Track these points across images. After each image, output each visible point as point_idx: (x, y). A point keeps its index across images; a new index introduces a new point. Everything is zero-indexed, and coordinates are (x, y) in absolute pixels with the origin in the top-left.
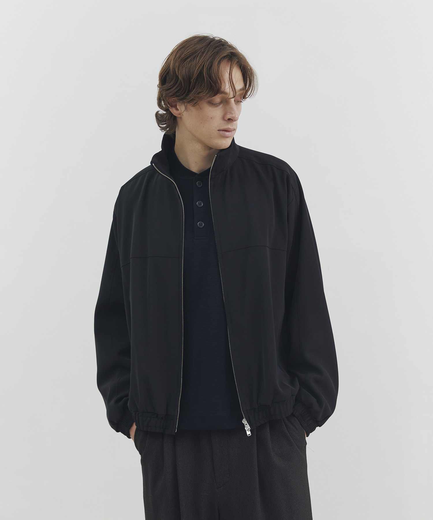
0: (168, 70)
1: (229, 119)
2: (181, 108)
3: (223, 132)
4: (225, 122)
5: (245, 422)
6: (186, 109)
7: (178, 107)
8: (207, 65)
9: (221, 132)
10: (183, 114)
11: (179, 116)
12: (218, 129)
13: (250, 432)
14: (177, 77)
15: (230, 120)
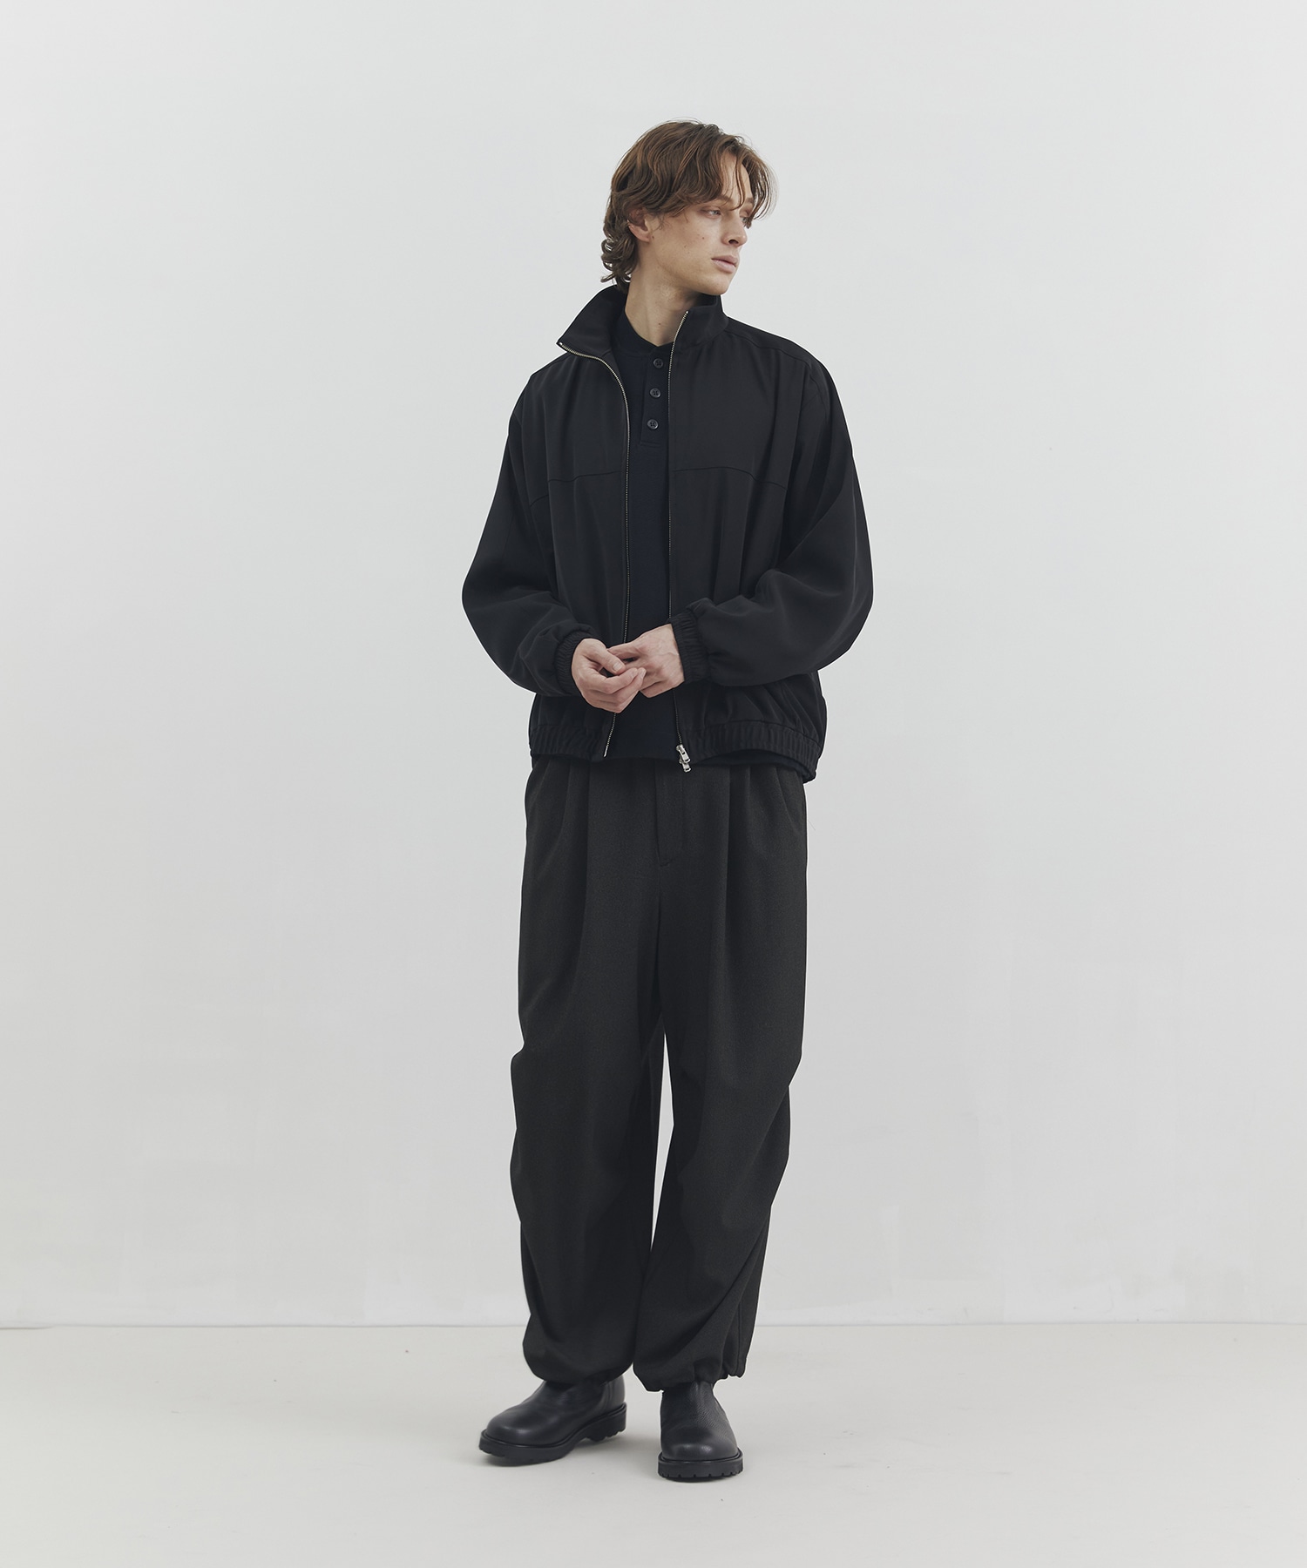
0: (633, 165)
1: (732, 241)
2: (652, 224)
3: (720, 262)
4: (725, 246)
5: (681, 749)
6: (662, 225)
7: (646, 223)
8: (702, 153)
9: (718, 263)
10: (654, 234)
11: (647, 240)
12: (713, 256)
13: (688, 766)
14: (650, 173)
15: (734, 243)
